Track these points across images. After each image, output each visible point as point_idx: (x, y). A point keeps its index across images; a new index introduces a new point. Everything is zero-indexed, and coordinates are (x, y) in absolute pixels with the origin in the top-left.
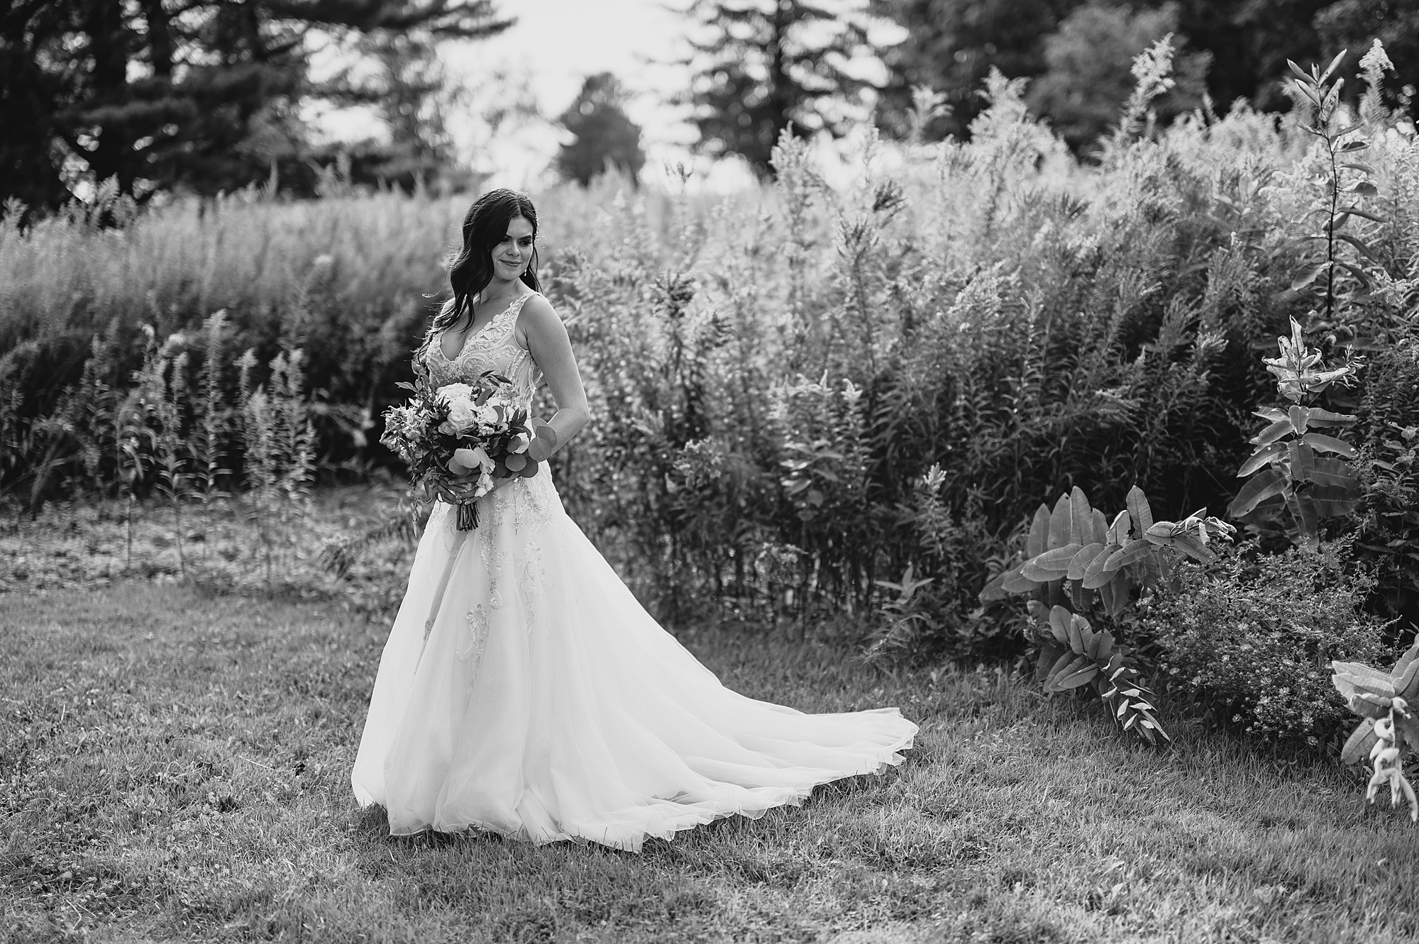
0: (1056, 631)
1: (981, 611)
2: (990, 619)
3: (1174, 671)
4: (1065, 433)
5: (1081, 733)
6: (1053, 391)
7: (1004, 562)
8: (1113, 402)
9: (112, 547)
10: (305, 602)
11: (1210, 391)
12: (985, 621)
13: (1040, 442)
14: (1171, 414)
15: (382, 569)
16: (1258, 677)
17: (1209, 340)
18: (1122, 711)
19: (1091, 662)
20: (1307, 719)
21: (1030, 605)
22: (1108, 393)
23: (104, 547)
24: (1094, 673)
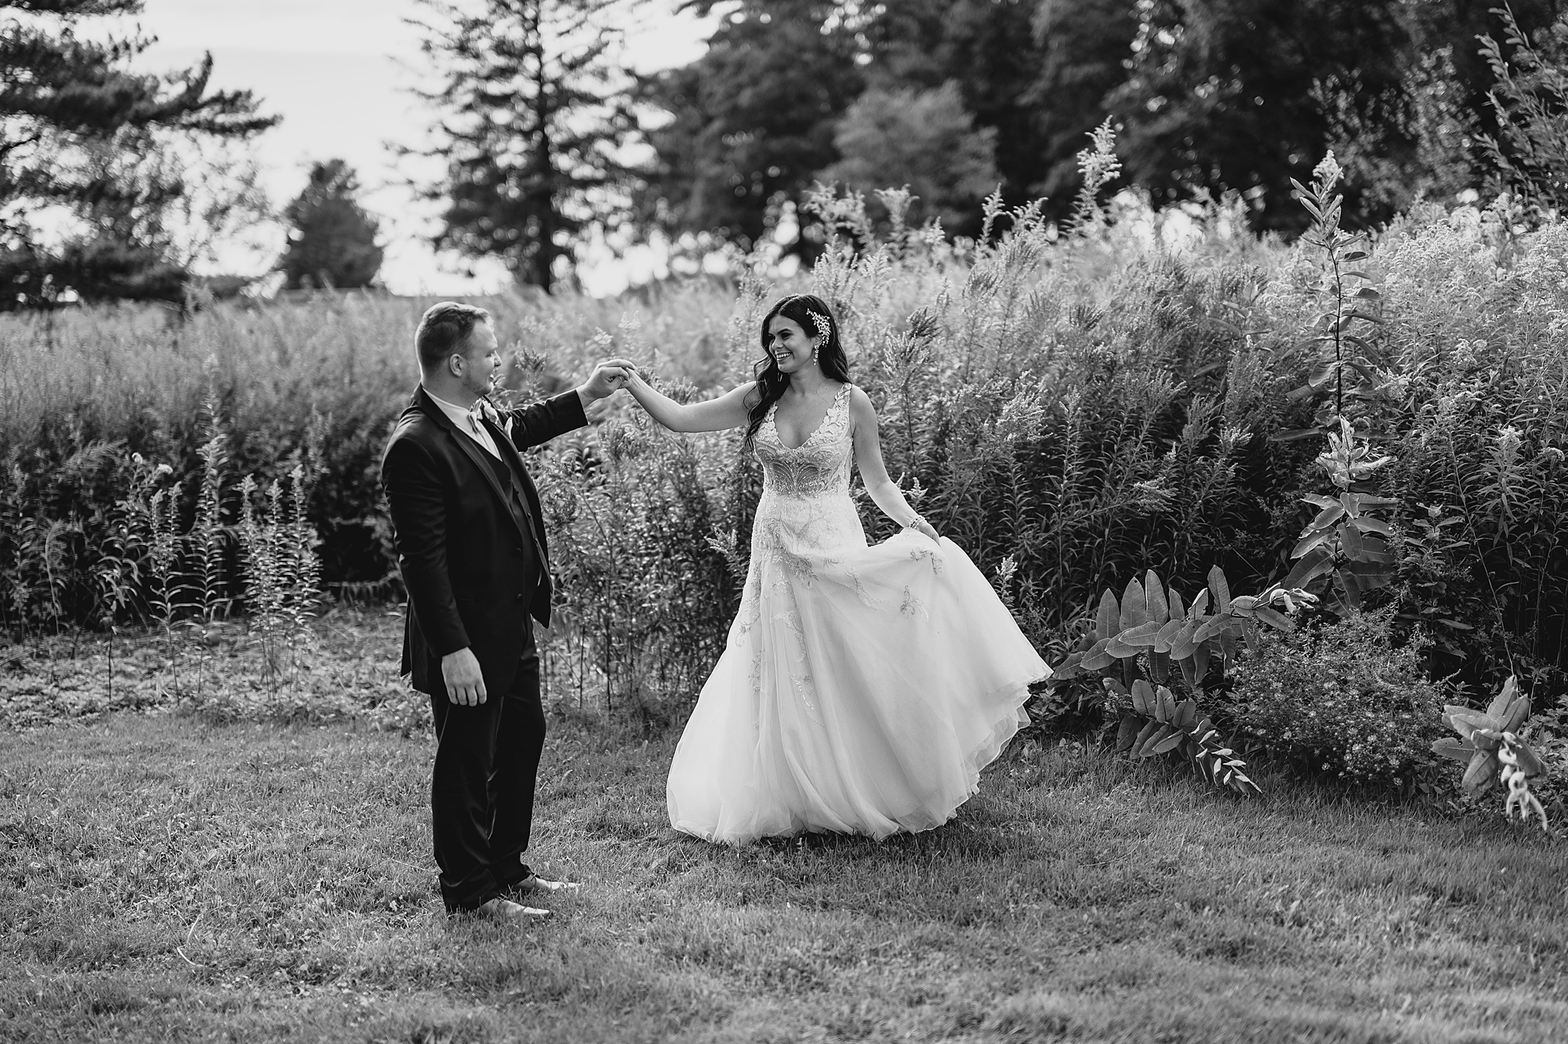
0: (1137, 704)
1: (1052, 691)
2: (1058, 698)
3: (1261, 732)
4: (1105, 524)
5: (1185, 791)
6: (1091, 486)
7: (1067, 644)
8: (1150, 493)
9: (74, 682)
10: (326, 724)
11: (1235, 482)
12: (1054, 701)
13: (1079, 534)
14: (1206, 502)
15: (384, 690)
16: (1344, 730)
17: (1233, 435)
18: (1217, 767)
19: (1174, 730)
20: (1394, 762)
21: (1106, 681)
22: (1146, 485)
23: (66, 683)
24: (1180, 738)
